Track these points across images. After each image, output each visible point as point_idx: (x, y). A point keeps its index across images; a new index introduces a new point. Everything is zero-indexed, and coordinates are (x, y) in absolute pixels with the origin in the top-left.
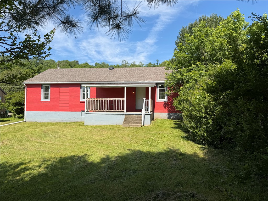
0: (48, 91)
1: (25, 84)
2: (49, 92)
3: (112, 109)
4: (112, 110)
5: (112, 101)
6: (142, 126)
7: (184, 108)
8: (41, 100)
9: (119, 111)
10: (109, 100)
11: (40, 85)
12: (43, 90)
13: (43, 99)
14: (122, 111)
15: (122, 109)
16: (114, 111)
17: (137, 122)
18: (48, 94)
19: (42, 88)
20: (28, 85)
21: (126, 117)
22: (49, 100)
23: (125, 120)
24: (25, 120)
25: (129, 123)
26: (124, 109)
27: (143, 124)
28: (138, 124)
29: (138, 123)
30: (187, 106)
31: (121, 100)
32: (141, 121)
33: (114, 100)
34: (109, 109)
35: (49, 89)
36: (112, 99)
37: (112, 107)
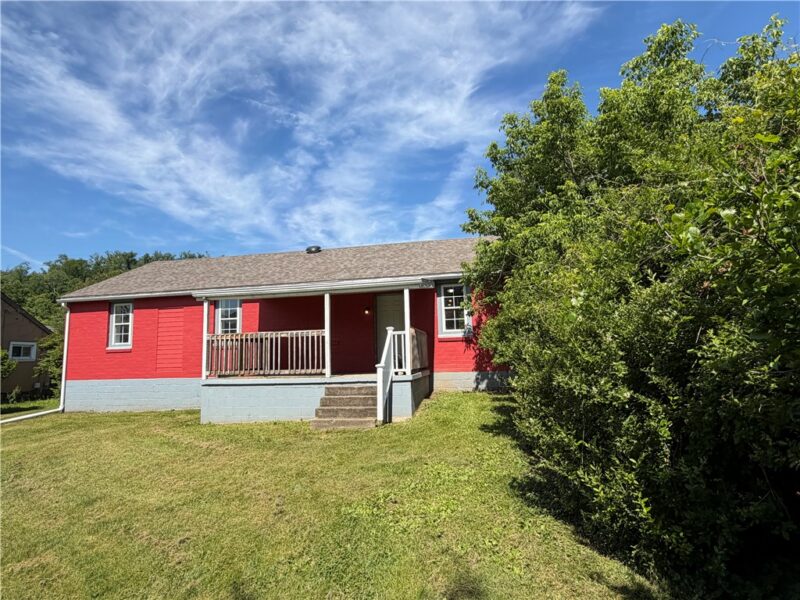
0: (127, 319)
1: (63, 304)
2: (130, 324)
3: (284, 366)
4: (287, 372)
5: (284, 340)
6: (378, 423)
7: (518, 352)
8: (107, 346)
9: (309, 371)
10: (277, 339)
11: (106, 306)
12: (113, 317)
13: (115, 345)
14: (319, 371)
15: (318, 367)
16: (292, 372)
17: (361, 411)
18: (126, 329)
19: (110, 313)
20: (74, 307)
21: (329, 392)
22: (128, 345)
23: (324, 402)
24: (61, 408)
25: (336, 413)
26: (324, 367)
27: (380, 417)
28: (365, 416)
29: (364, 413)
30: (530, 347)
31: (313, 338)
32: (375, 405)
33: (292, 338)
34: (276, 368)
35: (131, 315)
36: (285, 334)
37: (286, 359)
